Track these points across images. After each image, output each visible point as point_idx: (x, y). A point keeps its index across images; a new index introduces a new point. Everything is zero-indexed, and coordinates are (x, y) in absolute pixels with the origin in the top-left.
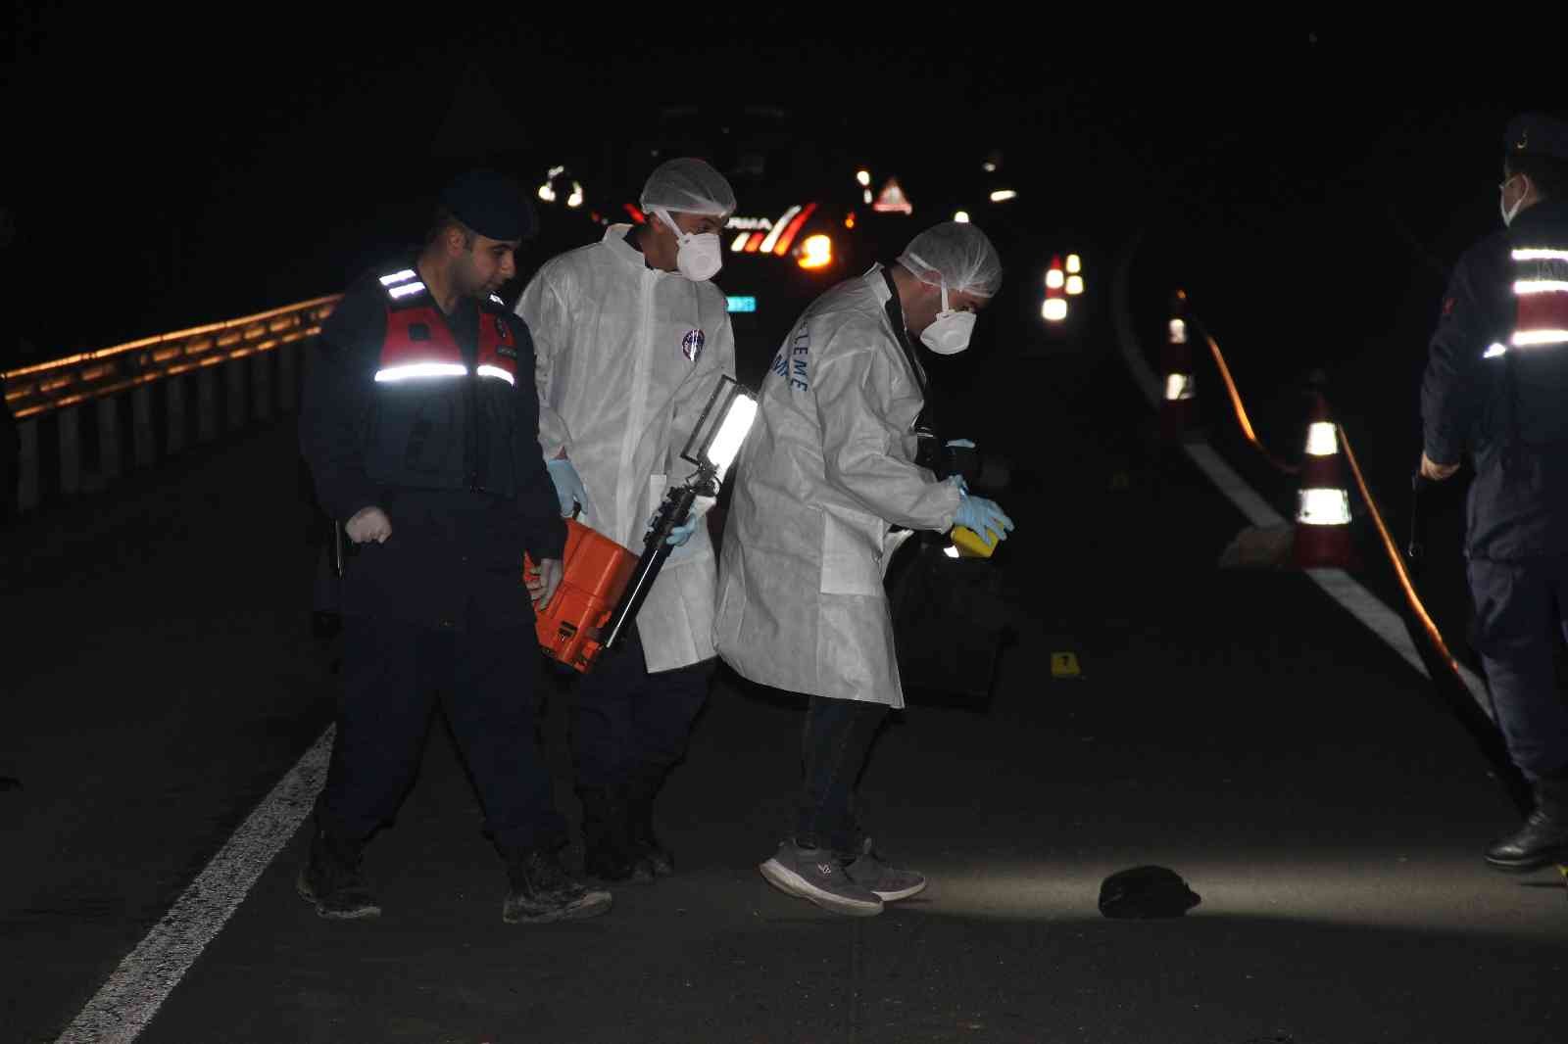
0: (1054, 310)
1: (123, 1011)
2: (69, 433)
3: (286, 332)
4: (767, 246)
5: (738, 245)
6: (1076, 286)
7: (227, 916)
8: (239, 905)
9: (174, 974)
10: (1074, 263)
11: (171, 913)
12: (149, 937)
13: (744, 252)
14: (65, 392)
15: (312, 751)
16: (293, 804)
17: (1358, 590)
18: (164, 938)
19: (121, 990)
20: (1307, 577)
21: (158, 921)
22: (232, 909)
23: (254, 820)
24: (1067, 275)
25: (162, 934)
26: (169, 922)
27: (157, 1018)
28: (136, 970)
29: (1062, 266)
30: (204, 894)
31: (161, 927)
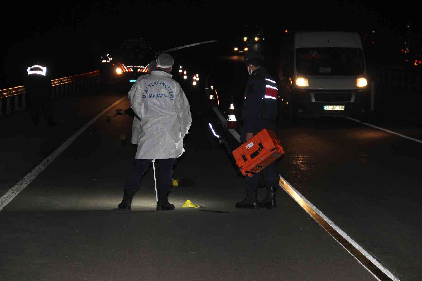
0: (194, 83)
1: (7, 199)
2: (16, 100)
3: (57, 83)
4: (144, 71)
5: (138, 71)
6: (198, 79)
7: (28, 183)
8: (31, 182)
9: (17, 193)
10: (197, 75)
11: (19, 183)
12: (14, 187)
13: (139, 72)
14: (15, 93)
15: (49, 156)
16: (44, 165)
17: (236, 133)
18: (17, 187)
19: (8, 195)
20: (228, 130)
21: (16, 184)
22: (30, 182)
23: (36, 168)
24: (197, 77)
25: (16, 186)
26: (18, 184)
27: (13, 200)
28: (11, 192)
29: (196, 76)
30: (25, 180)
31: (17, 185)
